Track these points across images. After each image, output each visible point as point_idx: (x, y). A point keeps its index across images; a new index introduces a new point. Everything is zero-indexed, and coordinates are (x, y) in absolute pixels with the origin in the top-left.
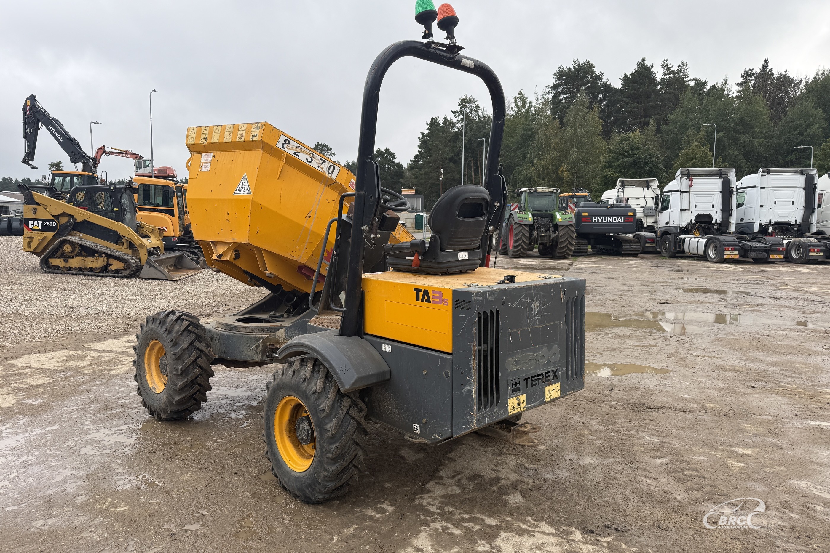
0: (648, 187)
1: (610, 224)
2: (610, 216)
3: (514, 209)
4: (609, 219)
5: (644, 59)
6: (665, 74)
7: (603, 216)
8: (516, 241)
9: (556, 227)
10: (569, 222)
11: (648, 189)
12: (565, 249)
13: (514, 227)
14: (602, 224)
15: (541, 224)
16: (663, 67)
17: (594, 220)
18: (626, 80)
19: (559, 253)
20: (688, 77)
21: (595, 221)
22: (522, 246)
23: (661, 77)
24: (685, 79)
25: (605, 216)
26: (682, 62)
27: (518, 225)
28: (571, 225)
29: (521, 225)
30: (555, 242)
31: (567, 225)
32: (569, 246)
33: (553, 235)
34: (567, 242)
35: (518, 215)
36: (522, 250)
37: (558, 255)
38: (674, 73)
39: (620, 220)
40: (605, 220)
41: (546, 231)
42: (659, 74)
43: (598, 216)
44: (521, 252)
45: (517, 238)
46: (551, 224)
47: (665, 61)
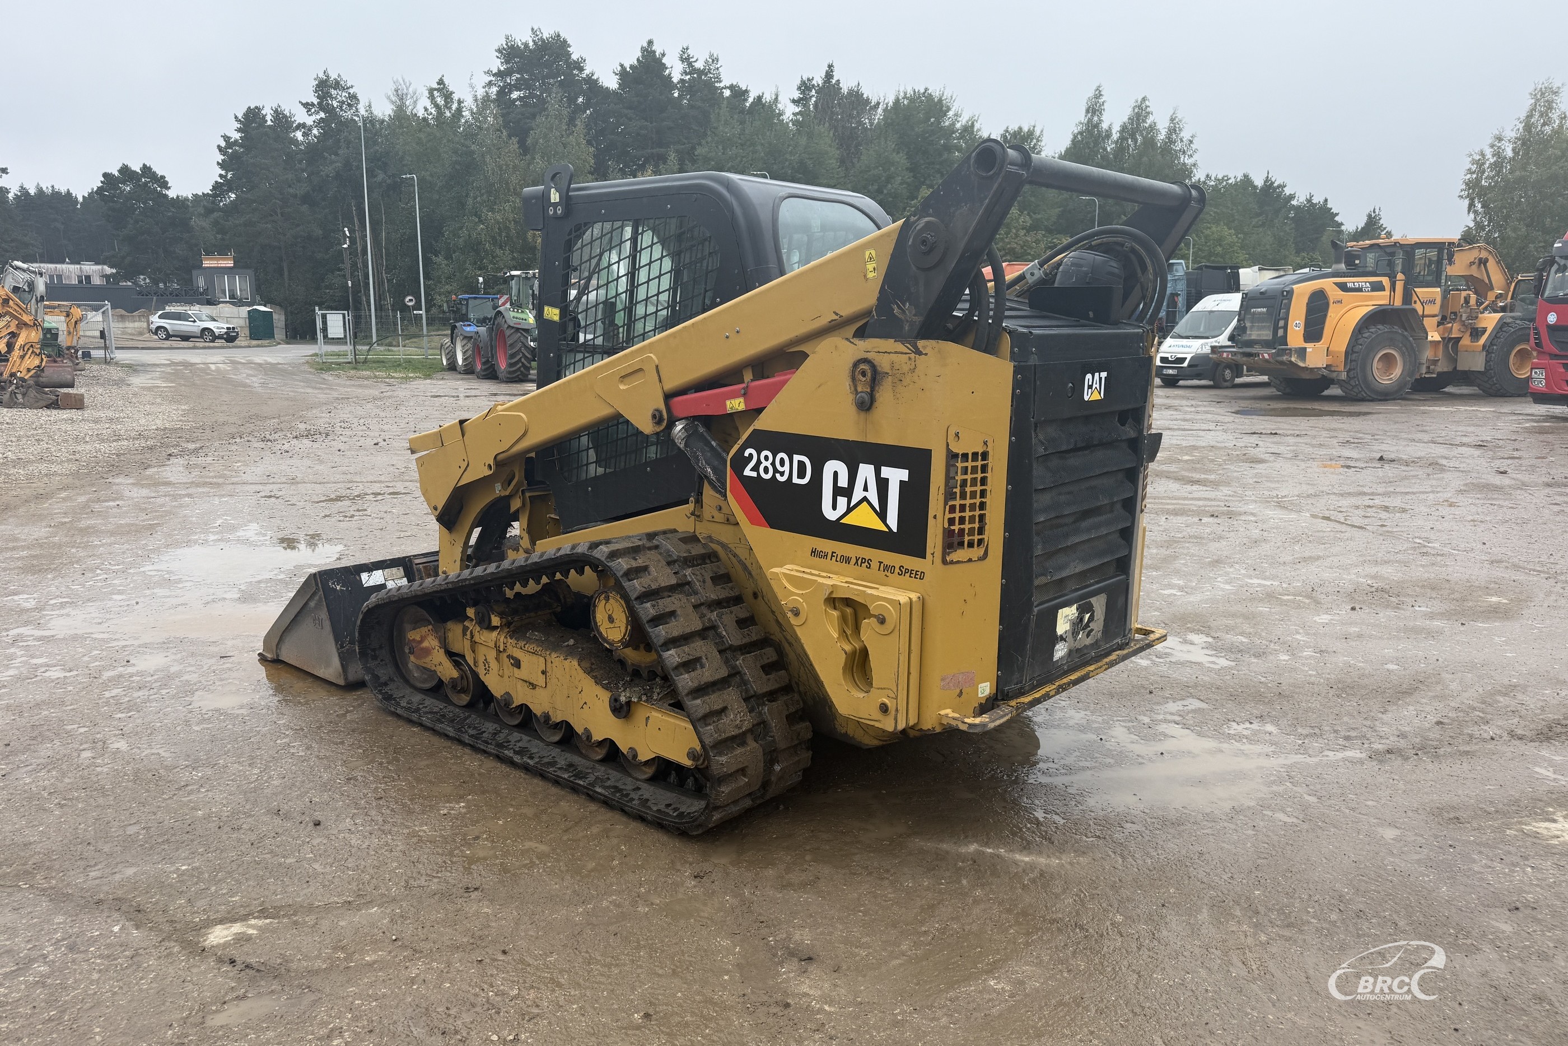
3: (504, 304)
5: (650, 42)
6: (686, 74)
8: (512, 356)
16: (683, 60)
18: (624, 75)
20: (720, 82)
23: (680, 76)
24: (717, 85)
26: (711, 56)
27: (513, 331)
29: (518, 329)
35: (512, 314)
38: (700, 72)
42: (676, 71)
45: (514, 351)
47: (685, 50)
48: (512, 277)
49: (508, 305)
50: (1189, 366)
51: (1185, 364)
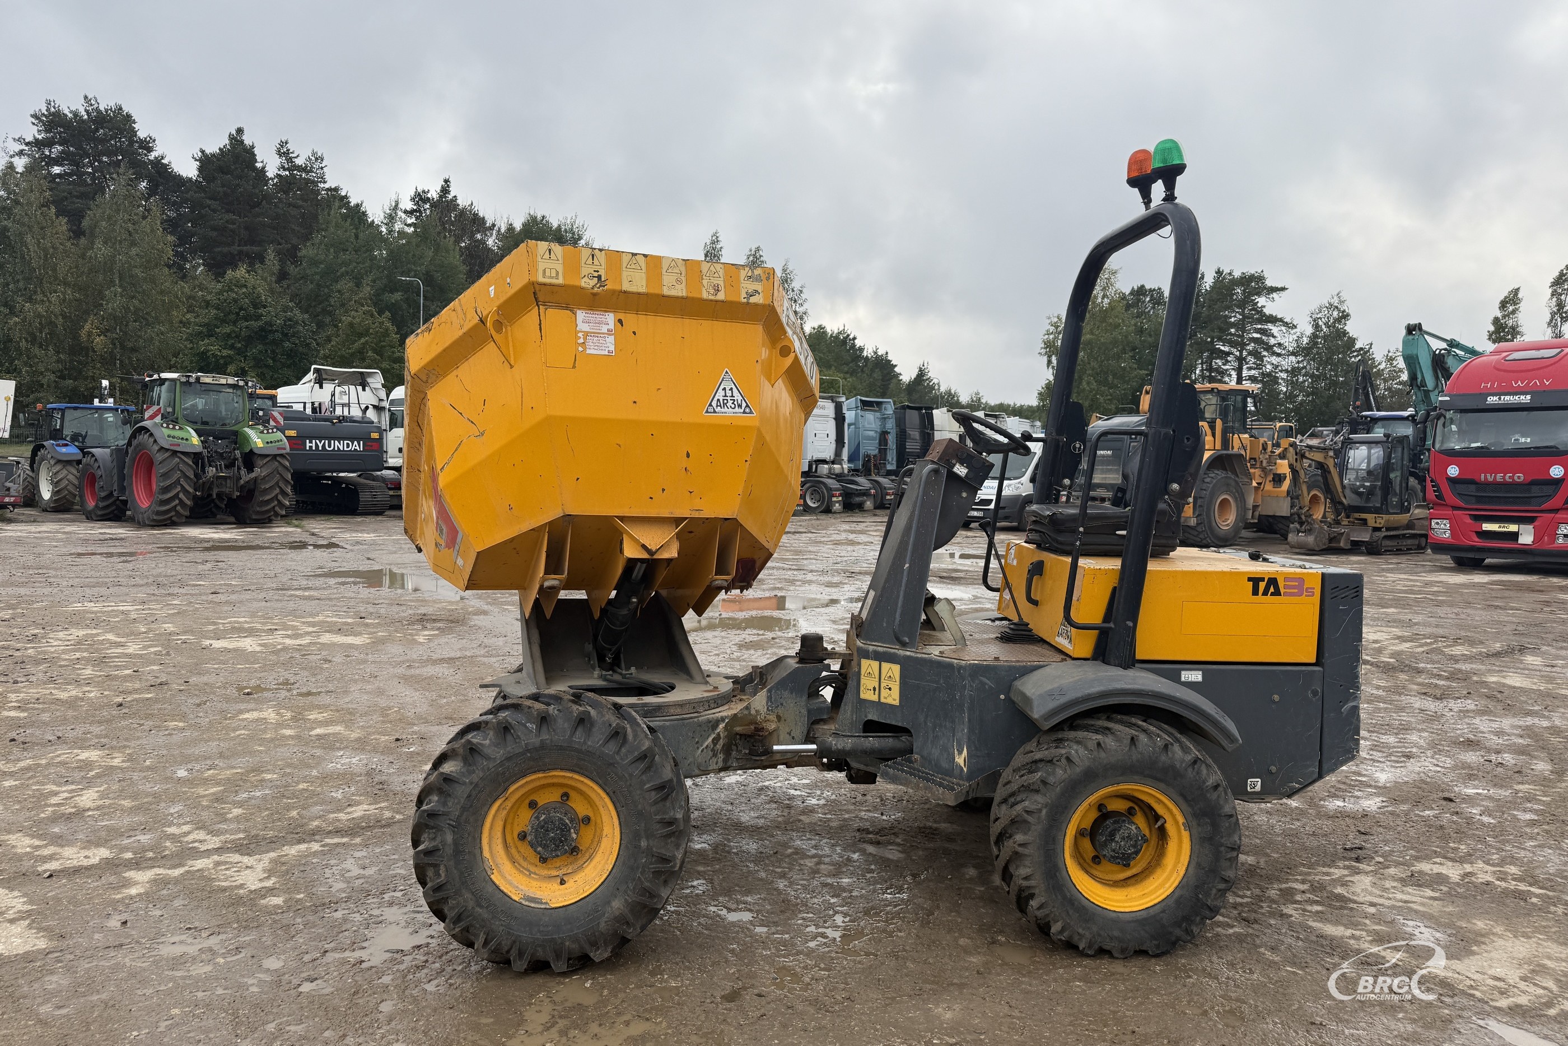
0: (364, 385)
1: (338, 454)
2: (339, 439)
3: (152, 417)
4: (338, 445)
5: (240, 131)
6: (285, 169)
7: (325, 438)
8: (166, 490)
9: (250, 458)
10: (279, 449)
11: (364, 390)
12: (273, 505)
13: (159, 457)
14: (324, 454)
15: (216, 452)
16: (280, 154)
17: (308, 445)
18: (206, 162)
19: (258, 513)
20: (325, 182)
21: (311, 447)
22: (180, 500)
23: (276, 171)
24: (322, 185)
25: (330, 439)
26: (314, 154)
27: (167, 455)
28: (282, 455)
29: (175, 453)
30: (249, 492)
31: (275, 456)
32: (280, 497)
33: (246, 477)
34: (278, 490)
35: (166, 432)
36: (178, 508)
37: (254, 517)
38: (299, 168)
39: (356, 446)
40: (330, 446)
41: (227, 467)
42: (271, 165)
43: (316, 438)
44: (177, 512)
45: (168, 483)
46: (237, 452)
47: (283, 144)
48: (162, 382)
49: (158, 419)
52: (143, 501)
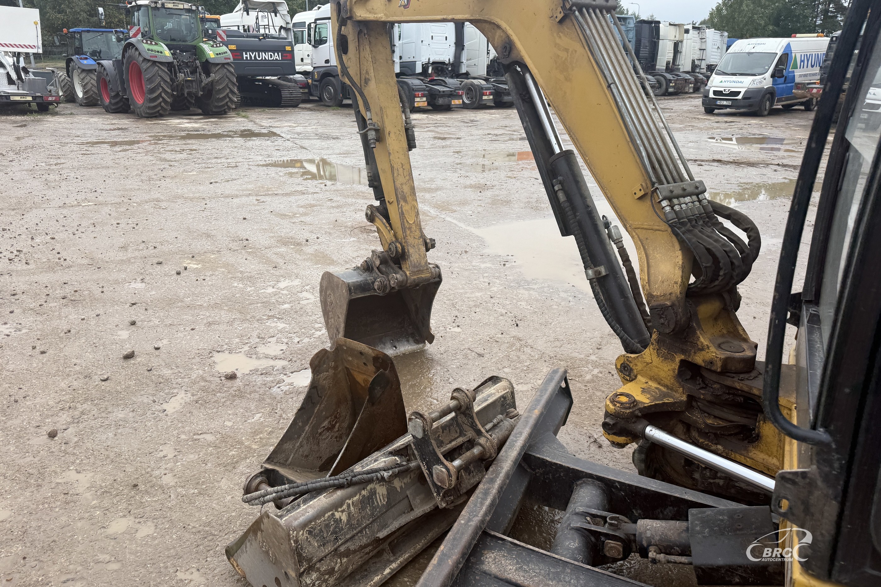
0: (276, 12)
1: (266, 63)
3: (135, 35)
4: (265, 56)
8: (152, 91)
9: (207, 66)
10: (226, 59)
11: (276, 16)
12: (226, 101)
13: (144, 66)
14: (255, 63)
15: (183, 62)
17: (245, 56)
19: (217, 107)
21: (247, 57)
22: (163, 98)
25: (259, 51)
27: (149, 64)
28: (228, 64)
29: (154, 63)
30: (209, 90)
31: (223, 65)
32: (230, 95)
33: (206, 80)
34: (228, 90)
35: (146, 46)
36: (163, 104)
37: (214, 110)
39: (277, 57)
40: (259, 57)
41: (192, 73)
44: (162, 107)
45: (153, 86)
46: (197, 62)
49: (139, 37)
50: (744, 98)
51: (740, 97)
52: (139, 100)
